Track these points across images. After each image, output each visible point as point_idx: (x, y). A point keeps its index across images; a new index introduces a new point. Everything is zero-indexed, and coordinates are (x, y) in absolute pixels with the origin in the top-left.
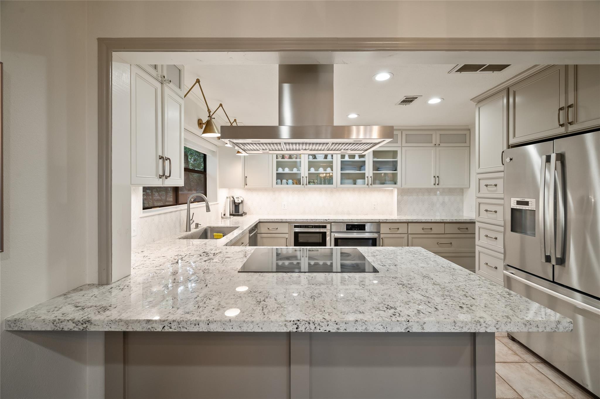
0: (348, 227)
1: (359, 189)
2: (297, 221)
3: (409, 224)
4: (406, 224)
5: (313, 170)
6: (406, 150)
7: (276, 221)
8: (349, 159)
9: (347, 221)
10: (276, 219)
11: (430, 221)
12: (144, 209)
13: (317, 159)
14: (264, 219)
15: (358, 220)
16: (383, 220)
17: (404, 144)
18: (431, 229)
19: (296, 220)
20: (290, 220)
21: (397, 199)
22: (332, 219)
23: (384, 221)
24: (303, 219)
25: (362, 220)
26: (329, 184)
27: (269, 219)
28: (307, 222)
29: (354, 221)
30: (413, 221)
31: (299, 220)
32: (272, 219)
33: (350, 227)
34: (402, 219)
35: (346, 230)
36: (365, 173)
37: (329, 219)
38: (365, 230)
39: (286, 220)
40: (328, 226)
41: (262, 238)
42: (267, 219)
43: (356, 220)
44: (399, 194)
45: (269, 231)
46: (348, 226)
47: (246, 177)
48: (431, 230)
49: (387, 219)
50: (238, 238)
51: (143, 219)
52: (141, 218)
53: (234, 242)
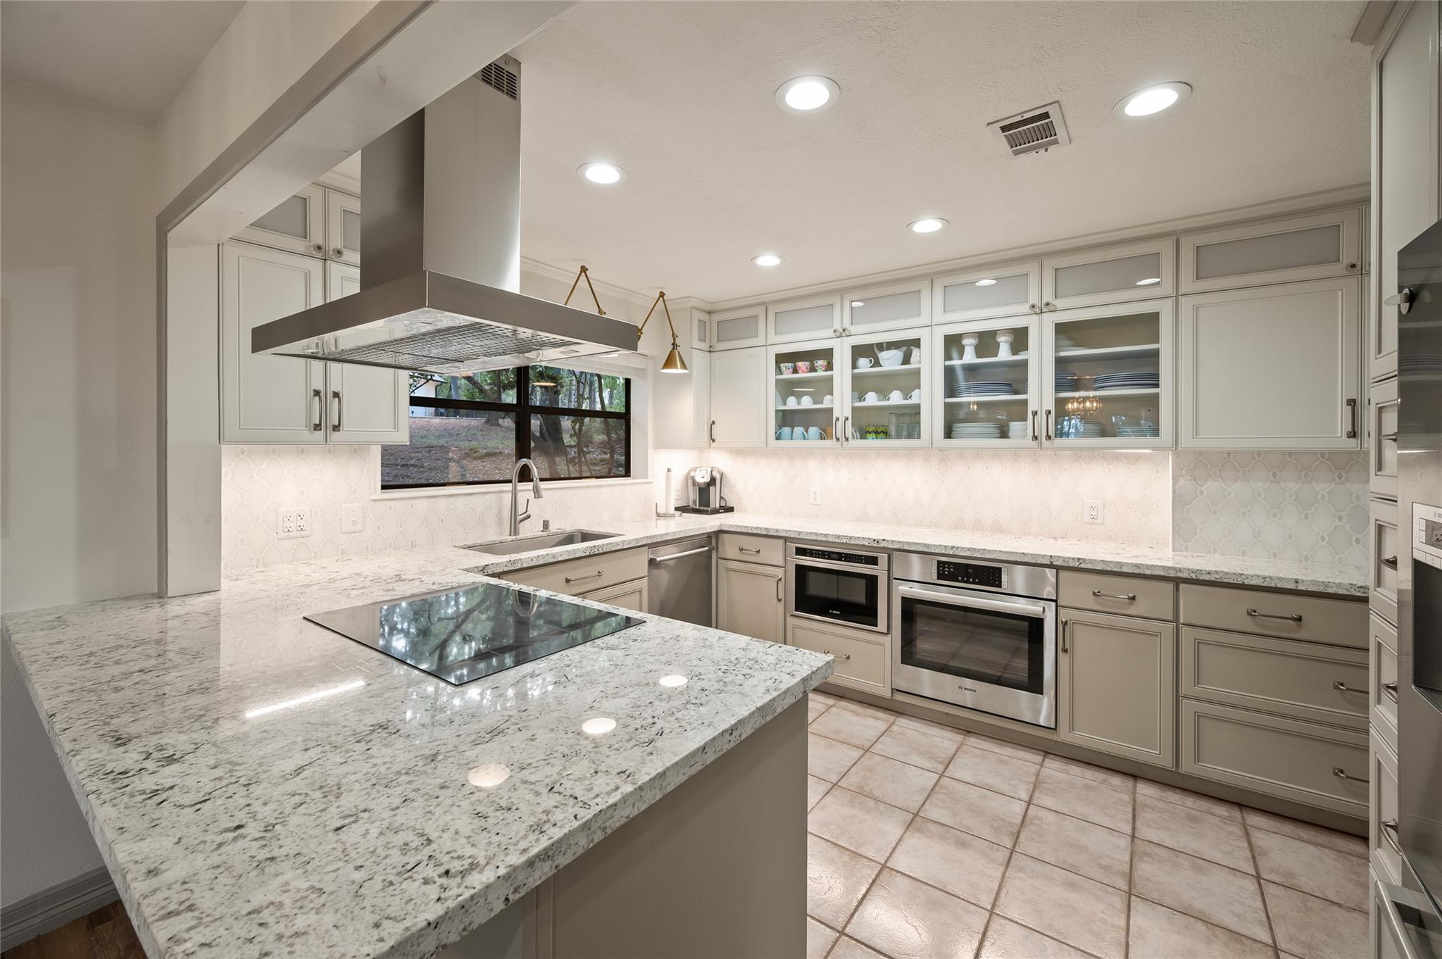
0: (944, 571)
1: (1016, 454)
2: (801, 536)
3: (1182, 586)
4: (1170, 586)
5: (872, 399)
6: (1196, 309)
7: (755, 532)
8: (978, 357)
9: (937, 551)
10: (756, 528)
11: (1292, 586)
12: (384, 487)
13: (881, 366)
14: (730, 525)
15: (974, 550)
16: (1064, 559)
17: (1187, 284)
18: (1299, 619)
19: (800, 533)
20: (786, 531)
21: (1174, 491)
22: (893, 541)
23: (1071, 565)
24: (816, 534)
25: (989, 551)
26: (910, 436)
27: (739, 526)
28: (827, 541)
29: (961, 554)
30: (1201, 578)
31: (807, 533)
32: (746, 527)
33: (949, 571)
34: (1147, 566)
35: (938, 578)
36: (1025, 402)
37: (884, 540)
38: (999, 586)
39: (777, 531)
40: (883, 559)
41: (728, 570)
42: (736, 526)
43: (969, 550)
44: (1183, 472)
45: (741, 555)
46: (944, 567)
47: (714, 423)
48: (1300, 626)
49: (1084, 560)
50: (560, 559)
51: (381, 503)
52: (375, 500)
53: (527, 566)
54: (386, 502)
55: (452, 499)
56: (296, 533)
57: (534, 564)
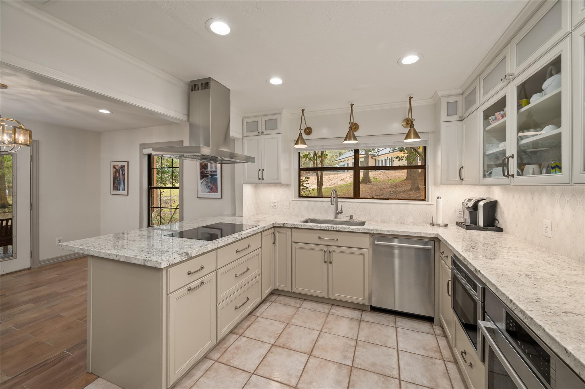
47: (462, 167)
50: (314, 228)
51: (294, 201)
52: (292, 200)
53: (299, 227)
54: (296, 201)
55: (316, 202)
56: (274, 207)
57: (302, 227)
